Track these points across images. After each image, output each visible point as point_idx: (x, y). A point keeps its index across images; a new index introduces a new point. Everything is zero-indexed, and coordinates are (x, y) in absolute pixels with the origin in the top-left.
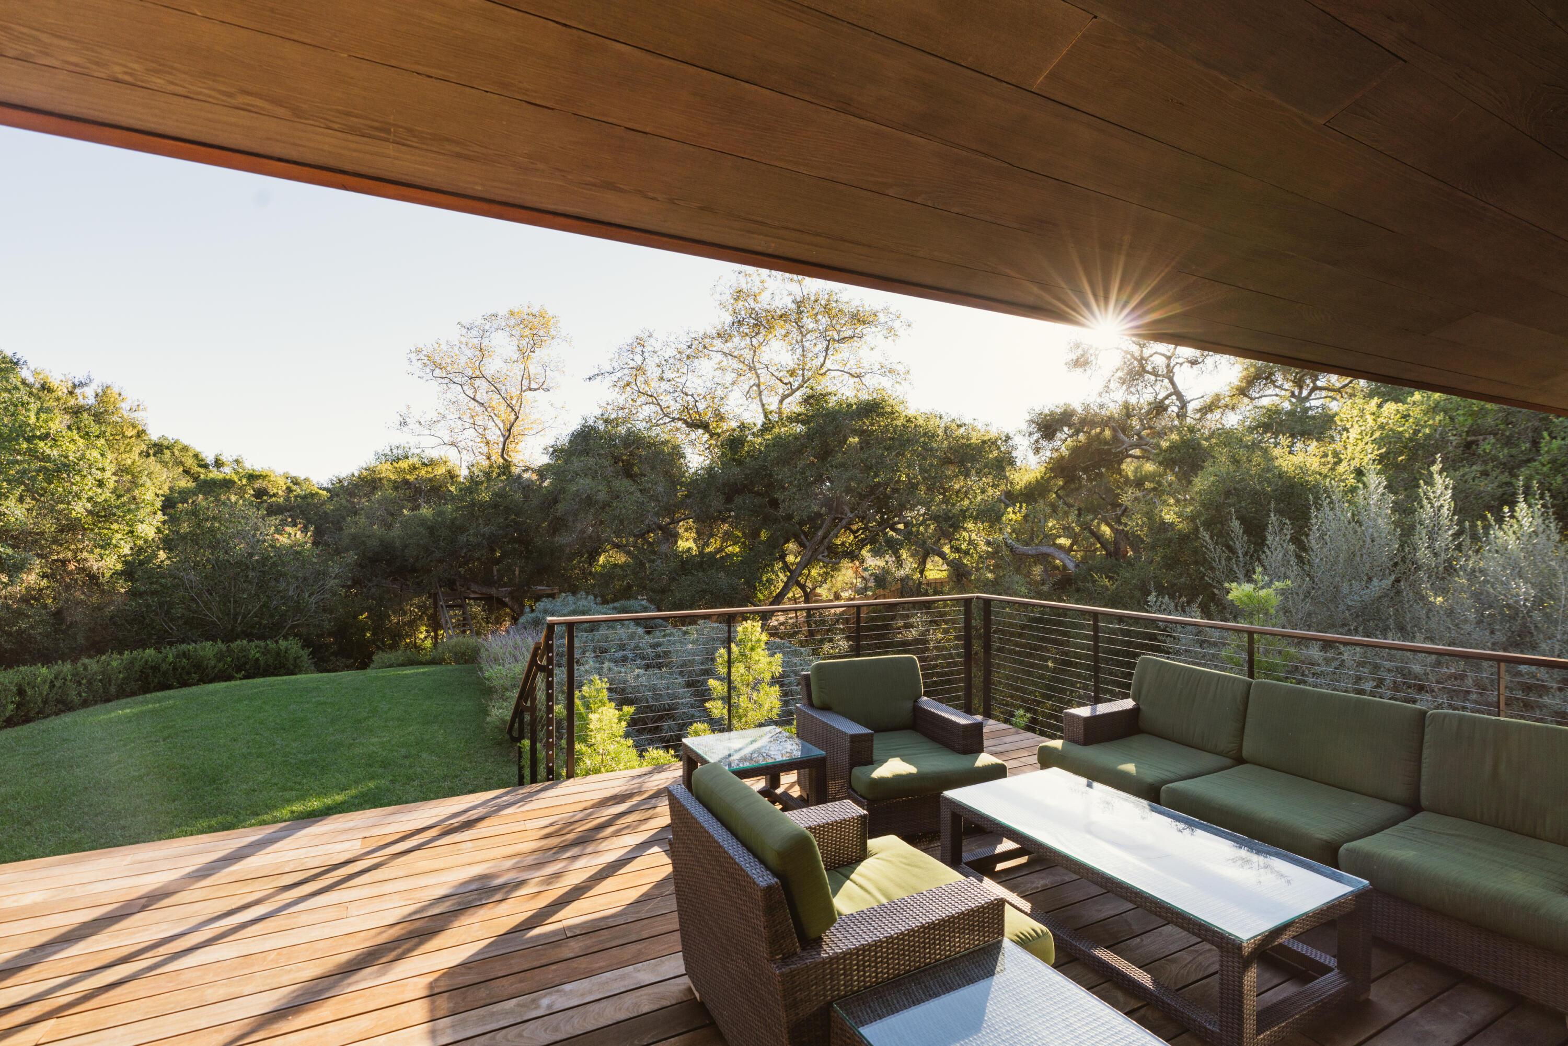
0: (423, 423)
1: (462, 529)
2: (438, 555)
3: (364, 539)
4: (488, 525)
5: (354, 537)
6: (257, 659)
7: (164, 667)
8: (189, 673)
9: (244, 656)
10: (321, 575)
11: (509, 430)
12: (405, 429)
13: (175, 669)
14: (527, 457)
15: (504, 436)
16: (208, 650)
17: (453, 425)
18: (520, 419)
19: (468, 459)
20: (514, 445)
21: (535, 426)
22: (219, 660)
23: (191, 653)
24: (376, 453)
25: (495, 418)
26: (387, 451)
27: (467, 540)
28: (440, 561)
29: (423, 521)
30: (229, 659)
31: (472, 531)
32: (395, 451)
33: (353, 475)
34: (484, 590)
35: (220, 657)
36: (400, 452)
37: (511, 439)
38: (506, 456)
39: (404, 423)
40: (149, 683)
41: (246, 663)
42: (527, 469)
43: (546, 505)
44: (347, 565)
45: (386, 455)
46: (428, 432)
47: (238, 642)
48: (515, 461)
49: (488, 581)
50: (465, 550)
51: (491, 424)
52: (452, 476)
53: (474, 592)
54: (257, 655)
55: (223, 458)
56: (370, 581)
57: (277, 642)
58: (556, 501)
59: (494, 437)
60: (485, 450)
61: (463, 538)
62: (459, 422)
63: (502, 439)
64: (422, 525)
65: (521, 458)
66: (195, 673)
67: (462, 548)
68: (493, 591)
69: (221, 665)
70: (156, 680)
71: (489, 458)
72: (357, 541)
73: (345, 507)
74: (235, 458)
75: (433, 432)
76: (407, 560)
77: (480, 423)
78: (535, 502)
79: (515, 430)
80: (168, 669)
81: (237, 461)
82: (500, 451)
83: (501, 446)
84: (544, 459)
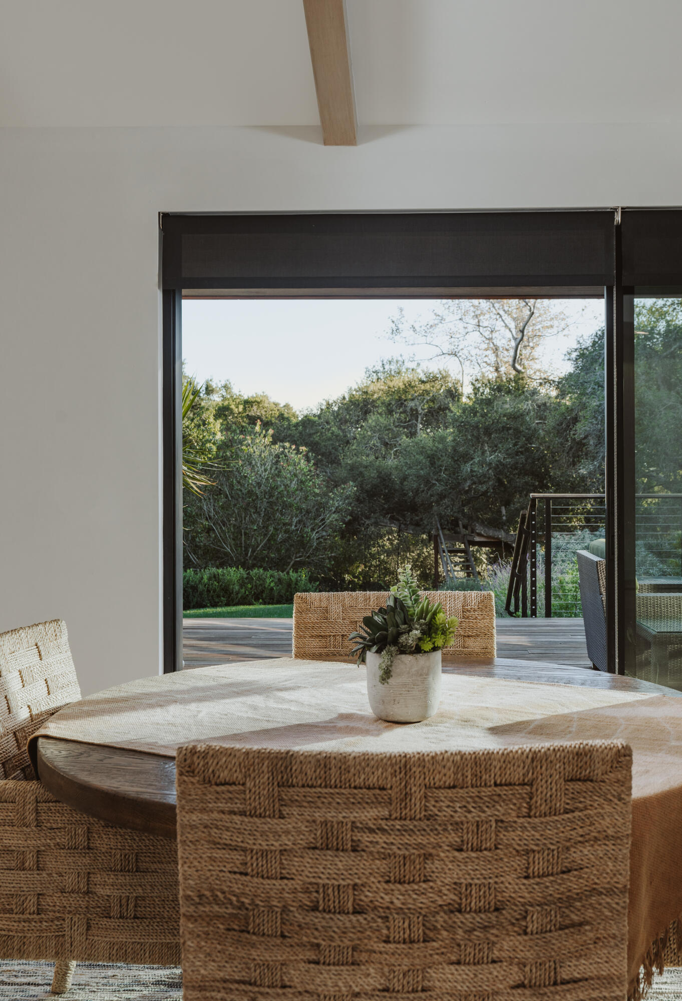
0: (417, 328)
1: (466, 457)
2: (439, 488)
3: (362, 469)
4: (495, 451)
5: (353, 468)
6: (272, 589)
7: (201, 587)
8: (218, 596)
9: (261, 585)
10: (321, 507)
11: (522, 331)
12: (397, 338)
13: (208, 591)
14: (545, 367)
15: (515, 339)
16: (233, 574)
17: (454, 329)
18: (536, 314)
19: (472, 371)
20: (528, 350)
21: (556, 323)
22: (241, 586)
23: (221, 577)
24: (367, 370)
25: (505, 317)
26: (379, 367)
27: (472, 471)
28: (442, 496)
29: (422, 450)
30: (249, 586)
31: (476, 460)
32: (387, 367)
33: (344, 398)
34: (491, 533)
35: (242, 583)
36: (393, 367)
37: (525, 342)
38: (517, 366)
39: (396, 331)
40: (190, 603)
41: (263, 592)
42: (546, 381)
43: (564, 426)
44: (347, 498)
45: (376, 372)
46: (423, 339)
47: (256, 571)
48: (530, 372)
49: (496, 523)
50: (468, 483)
51: (500, 324)
52: (453, 394)
53: (480, 535)
54: (272, 584)
55: (214, 385)
56: (368, 518)
57: (288, 573)
58: (575, 420)
59: (504, 341)
60: (492, 358)
61: (467, 468)
62: (461, 325)
63: (513, 344)
64: (421, 453)
65: (537, 367)
66: (223, 597)
67: (465, 480)
68: (501, 535)
69: (243, 590)
70: (195, 600)
71: (497, 370)
72: (355, 472)
73: (337, 436)
74: (223, 383)
75: (429, 339)
76: (405, 495)
77: (485, 324)
78: (551, 422)
79: (528, 331)
80: (204, 590)
81: (226, 387)
82: (511, 360)
83: (512, 353)
84: (567, 368)
